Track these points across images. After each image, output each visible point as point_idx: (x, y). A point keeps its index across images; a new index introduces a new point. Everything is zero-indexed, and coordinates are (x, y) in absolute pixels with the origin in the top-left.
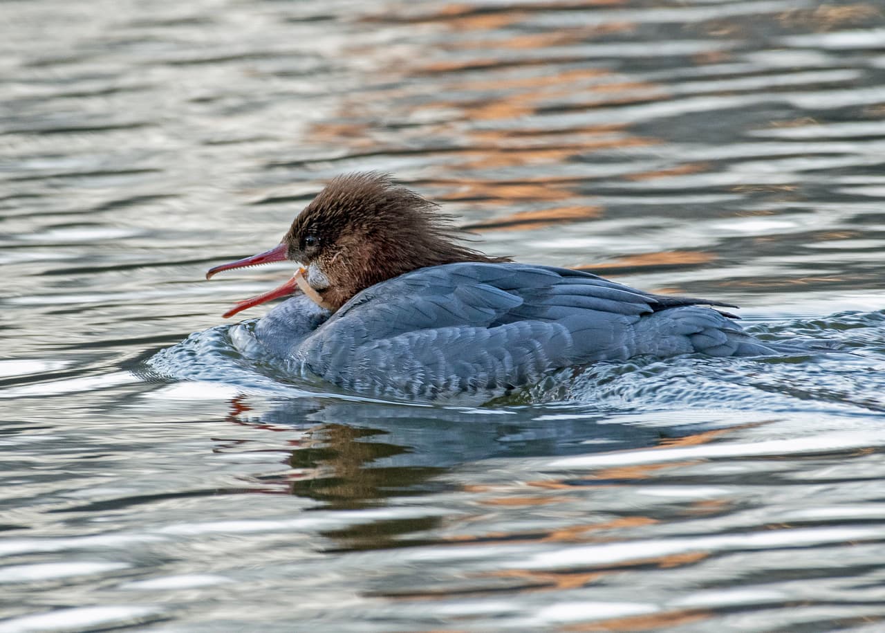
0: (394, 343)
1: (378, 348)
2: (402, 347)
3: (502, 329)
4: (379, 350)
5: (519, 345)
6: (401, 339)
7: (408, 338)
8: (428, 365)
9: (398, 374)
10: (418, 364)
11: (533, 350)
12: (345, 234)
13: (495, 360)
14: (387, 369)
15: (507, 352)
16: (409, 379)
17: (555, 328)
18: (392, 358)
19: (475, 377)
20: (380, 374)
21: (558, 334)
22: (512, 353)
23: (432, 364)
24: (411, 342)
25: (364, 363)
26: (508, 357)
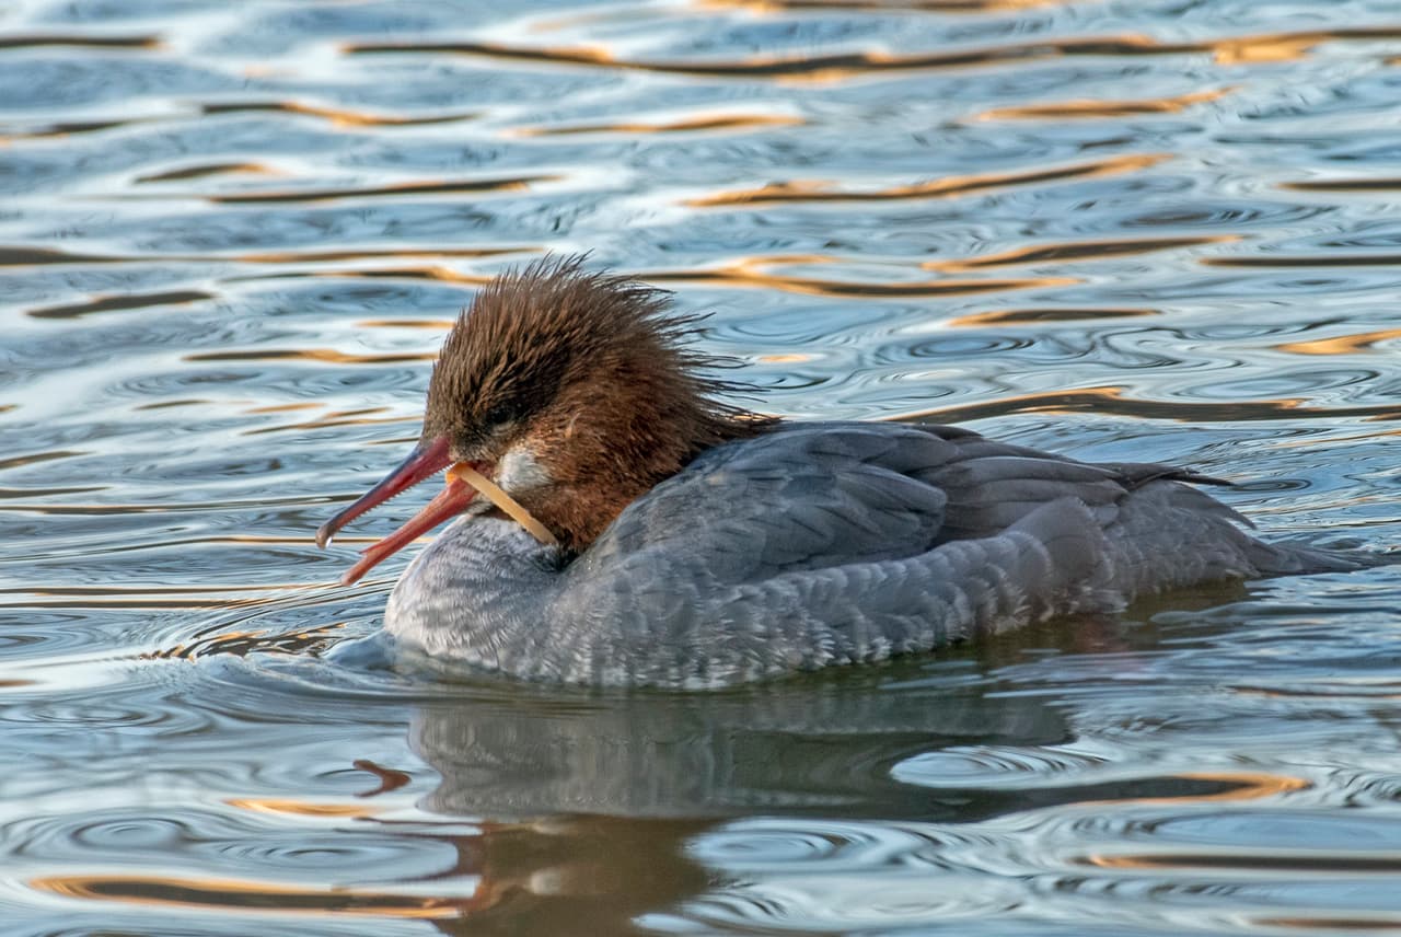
0: (770, 593)
1: (741, 599)
2: (787, 599)
3: (937, 554)
4: (745, 604)
5: (971, 574)
6: (781, 585)
7: (793, 582)
8: (836, 627)
9: (788, 644)
10: (820, 626)
11: (994, 582)
12: (572, 381)
13: (943, 603)
14: (768, 636)
15: (958, 589)
16: (808, 650)
17: (1016, 540)
18: (774, 617)
19: (916, 639)
20: (757, 647)
21: (1025, 549)
22: (966, 588)
23: (842, 625)
24: (802, 591)
25: (722, 629)
26: (960, 599)
